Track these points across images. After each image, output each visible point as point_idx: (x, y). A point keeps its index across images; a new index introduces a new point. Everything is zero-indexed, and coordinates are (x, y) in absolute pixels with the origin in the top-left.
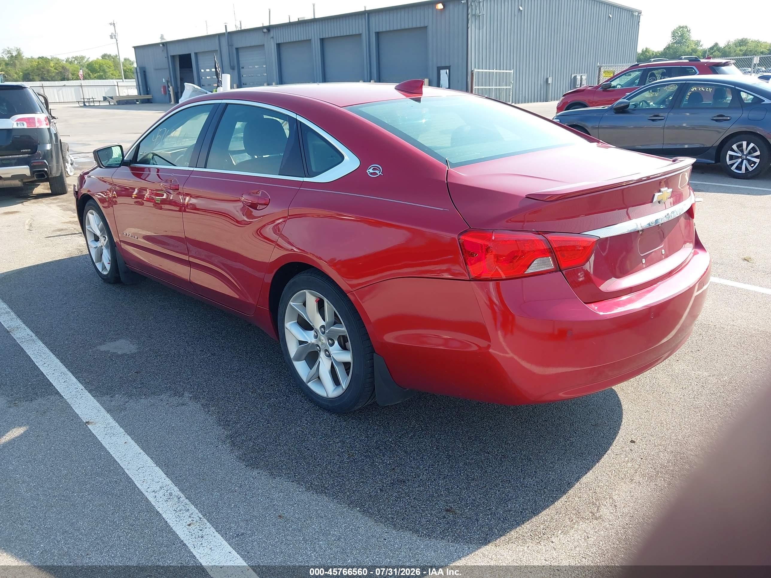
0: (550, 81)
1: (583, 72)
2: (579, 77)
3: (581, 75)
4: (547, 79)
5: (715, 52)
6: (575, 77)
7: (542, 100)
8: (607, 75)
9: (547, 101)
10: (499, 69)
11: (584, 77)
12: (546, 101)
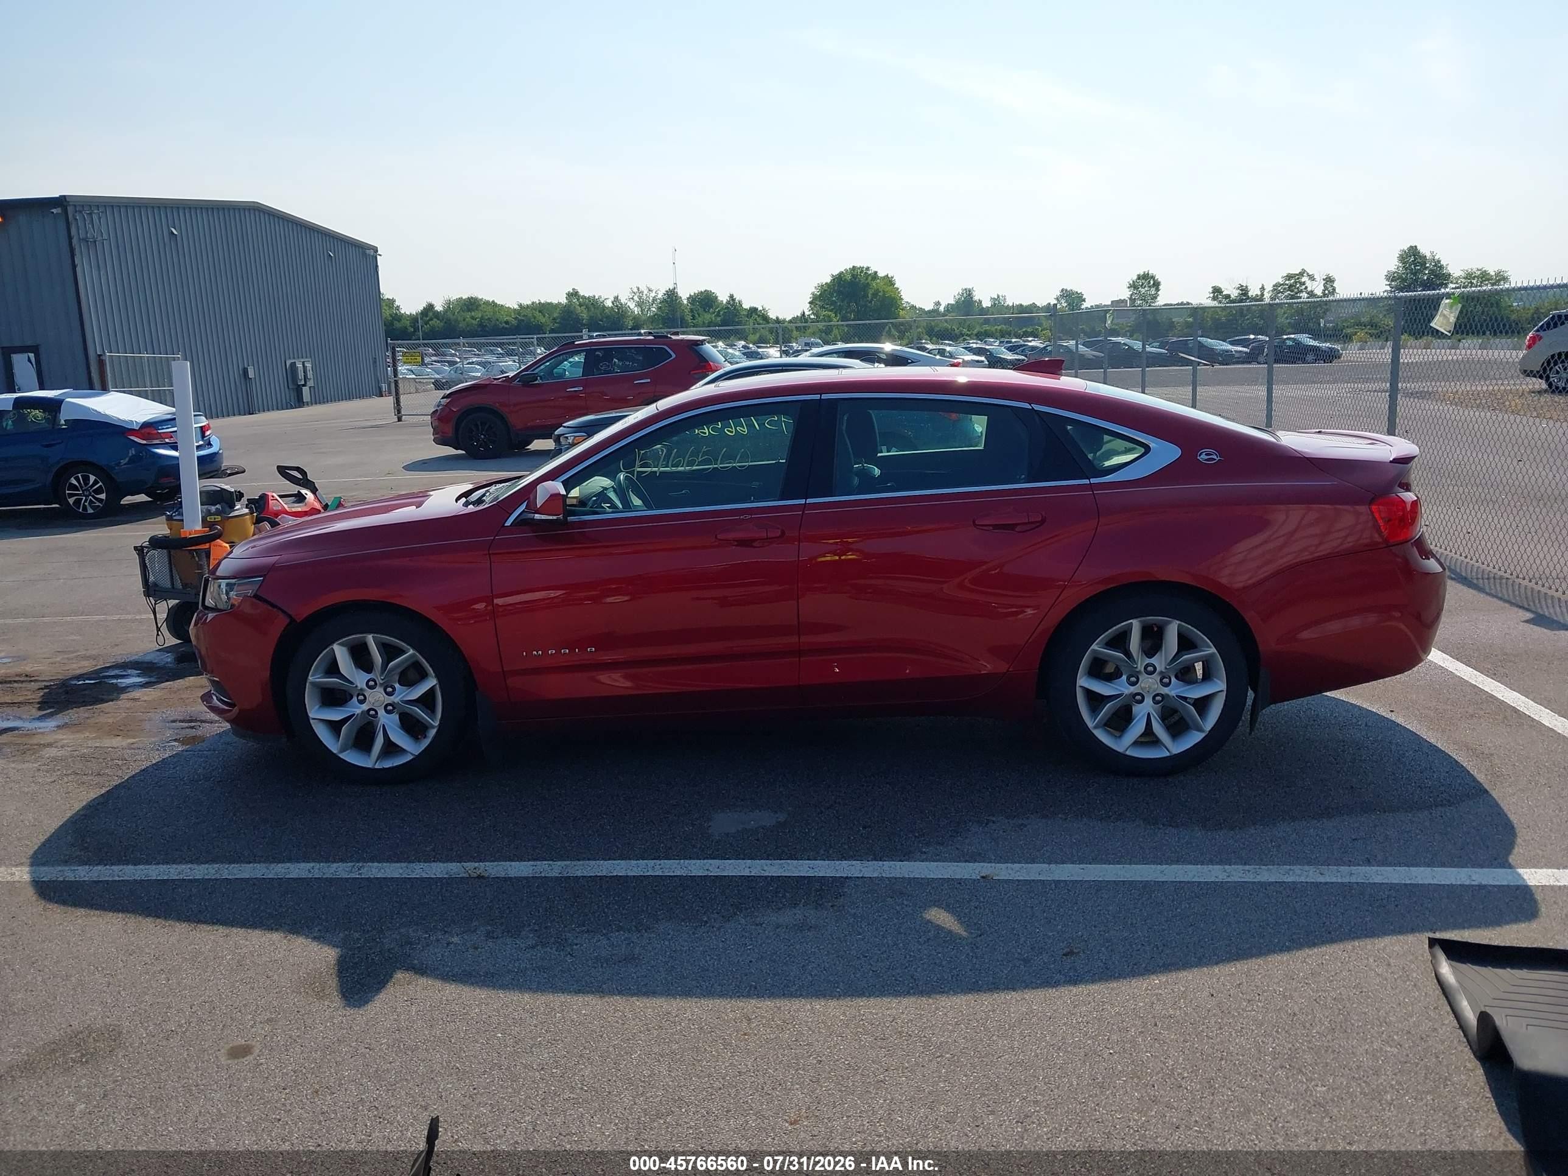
0: (251, 375)
1: (304, 355)
2: (299, 365)
3: (303, 360)
4: (245, 371)
5: (431, 319)
6: (293, 365)
7: (242, 412)
8: (410, 361)
9: (253, 414)
10: (152, 352)
11: (308, 365)
12: (250, 414)
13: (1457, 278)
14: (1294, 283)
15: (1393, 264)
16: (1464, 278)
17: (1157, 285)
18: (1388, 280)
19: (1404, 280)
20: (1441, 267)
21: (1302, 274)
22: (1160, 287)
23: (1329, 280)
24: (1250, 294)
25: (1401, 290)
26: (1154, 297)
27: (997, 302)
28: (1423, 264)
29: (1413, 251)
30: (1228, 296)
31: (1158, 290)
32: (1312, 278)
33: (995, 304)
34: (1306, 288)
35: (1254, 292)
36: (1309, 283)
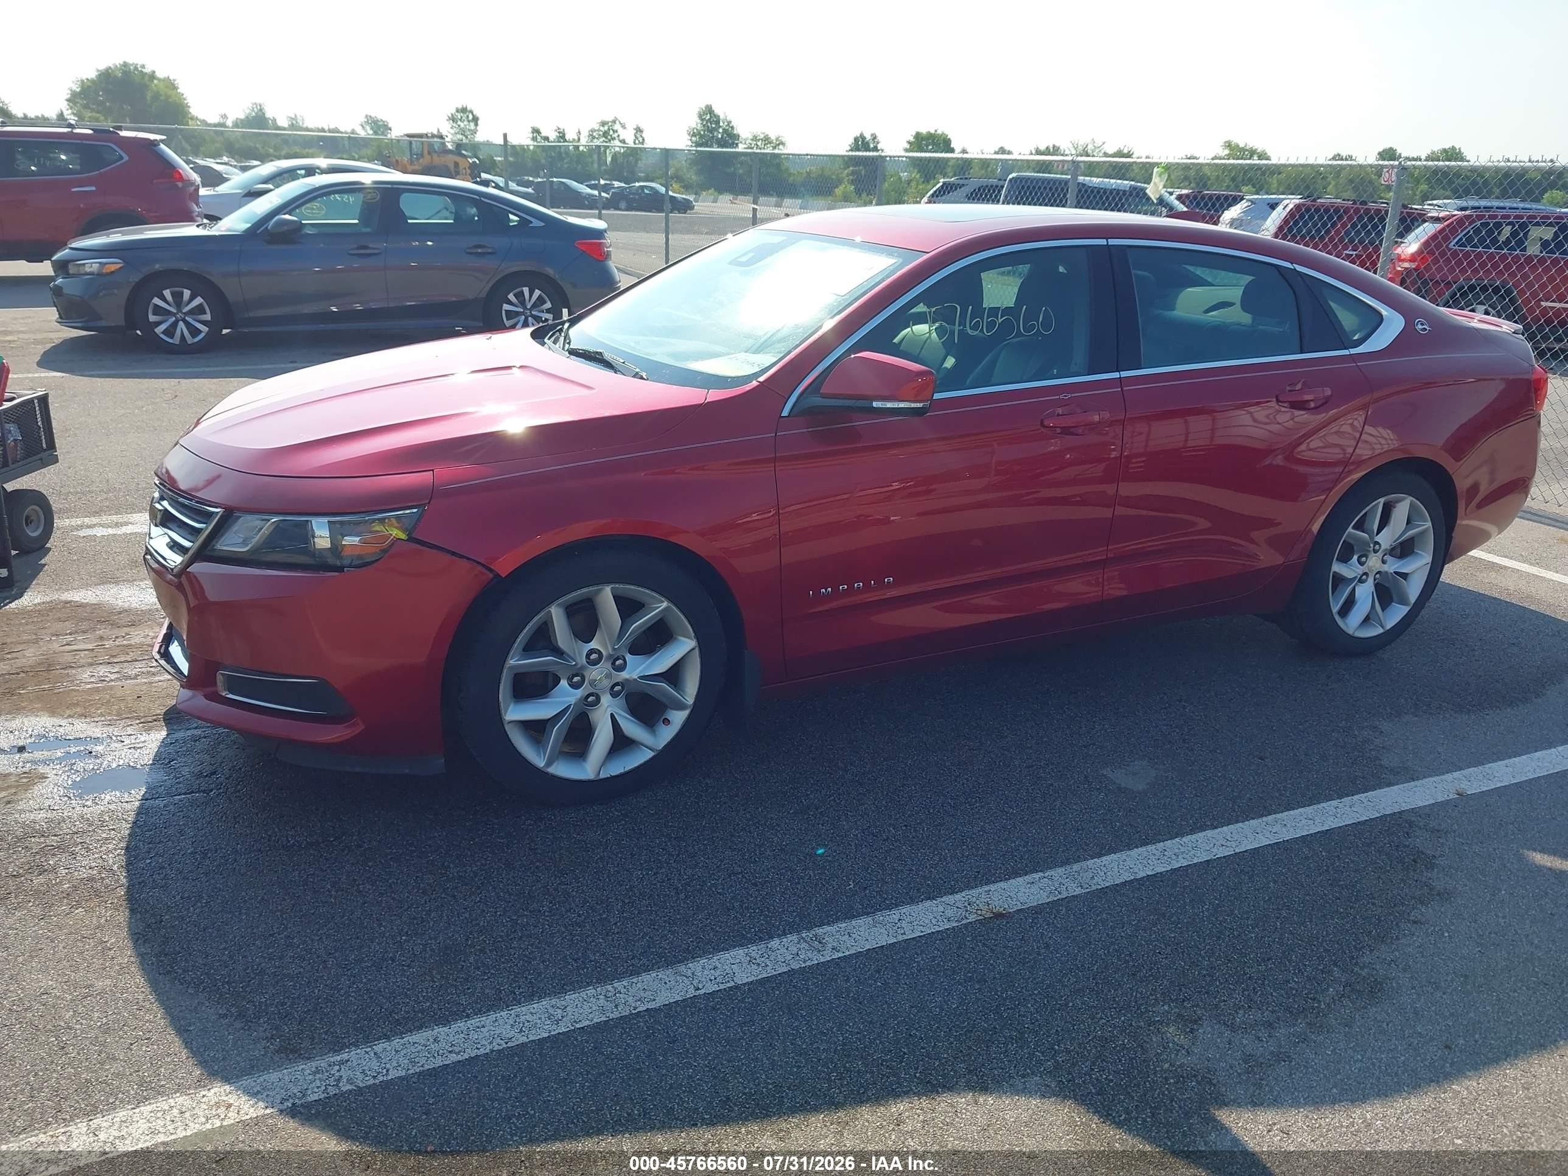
13: (746, 140)
14: (607, 130)
15: (694, 122)
16: (752, 140)
17: (476, 120)
18: (689, 134)
19: (701, 137)
20: (732, 128)
21: (614, 122)
22: (479, 122)
23: (639, 130)
24: (567, 138)
25: (701, 145)
26: (474, 132)
27: (294, 122)
28: (717, 122)
29: (709, 110)
30: (547, 139)
31: (476, 125)
32: (623, 127)
33: (293, 124)
34: (618, 136)
35: (570, 135)
36: (621, 131)
